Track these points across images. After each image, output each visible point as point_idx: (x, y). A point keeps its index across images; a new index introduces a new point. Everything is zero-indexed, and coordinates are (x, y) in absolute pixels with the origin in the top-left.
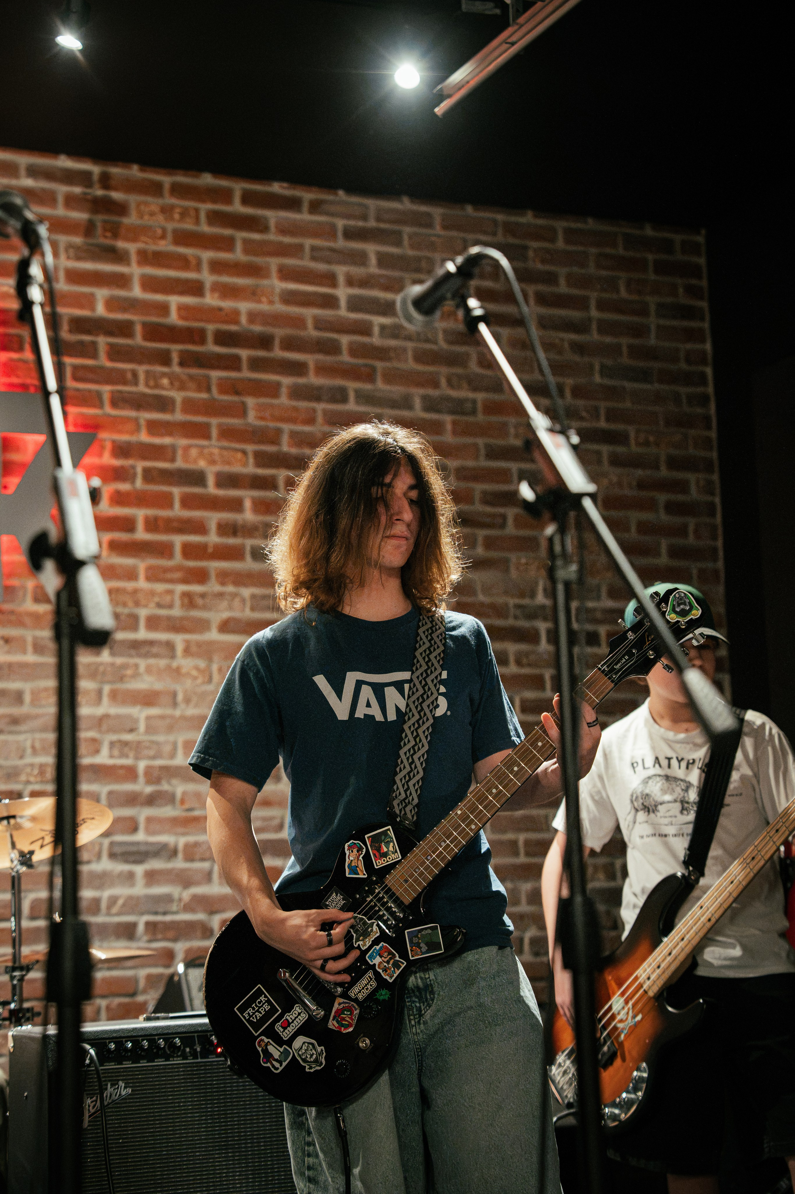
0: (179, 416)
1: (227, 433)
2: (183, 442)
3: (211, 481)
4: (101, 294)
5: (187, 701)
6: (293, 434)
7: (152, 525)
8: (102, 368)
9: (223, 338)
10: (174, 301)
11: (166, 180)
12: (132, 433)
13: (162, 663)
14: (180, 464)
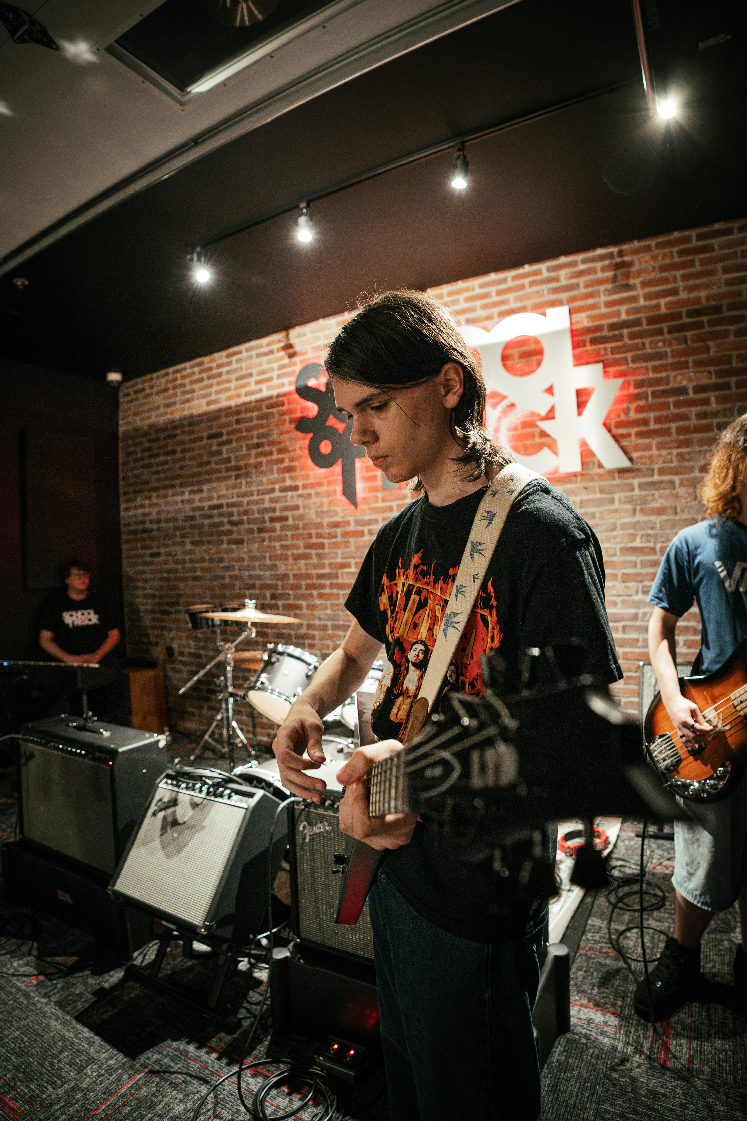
0: (670, 360)
1: (698, 364)
2: (673, 373)
3: (690, 391)
4: (623, 309)
5: (683, 511)
6: (738, 356)
7: (658, 420)
8: (626, 345)
9: (691, 314)
10: (663, 301)
11: (652, 242)
12: (644, 375)
13: (668, 492)
14: (672, 385)
